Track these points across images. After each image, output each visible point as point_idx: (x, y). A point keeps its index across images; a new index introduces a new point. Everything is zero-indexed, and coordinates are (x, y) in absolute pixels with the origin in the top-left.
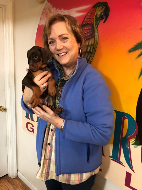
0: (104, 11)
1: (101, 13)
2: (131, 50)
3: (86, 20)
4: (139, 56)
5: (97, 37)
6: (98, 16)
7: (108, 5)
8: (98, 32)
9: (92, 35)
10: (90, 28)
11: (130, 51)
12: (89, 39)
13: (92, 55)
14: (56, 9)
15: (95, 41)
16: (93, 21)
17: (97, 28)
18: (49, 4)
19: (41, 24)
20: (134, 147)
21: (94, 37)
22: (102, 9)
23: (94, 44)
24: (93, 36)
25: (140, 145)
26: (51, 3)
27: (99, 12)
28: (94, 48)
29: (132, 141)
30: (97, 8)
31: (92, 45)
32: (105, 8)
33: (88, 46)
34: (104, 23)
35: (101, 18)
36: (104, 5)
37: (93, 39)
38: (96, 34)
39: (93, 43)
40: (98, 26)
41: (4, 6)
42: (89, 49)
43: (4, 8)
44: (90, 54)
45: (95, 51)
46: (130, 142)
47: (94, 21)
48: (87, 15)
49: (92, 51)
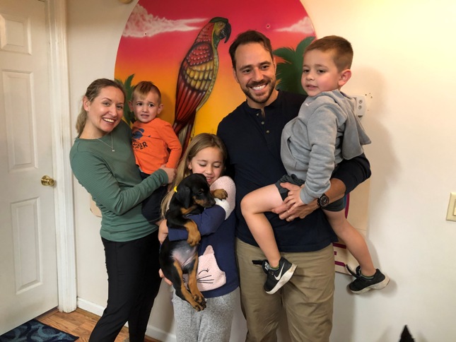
0: (224, 28)
1: (221, 31)
3: (200, 37)
5: (216, 60)
8: (218, 54)
9: (210, 58)
10: (207, 48)
12: (206, 62)
13: (212, 84)
15: (214, 65)
16: (211, 39)
17: (216, 48)
22: (222, 25)
26: (145, 7)
28: (213, 74)
30: (216, 23)
31: (210, 70)
32: (226, 25)
33: (205, 71)
35: (221, 36)
36: (224, 22)
37: (212, 63)
38: (216, 56)
39: (212, 68)
40: (217, 46)
42: (206, 76)
44: (208, 82)
45: (215, 78)
47: (213, 40)
48: (202, 30)
49: (210, 78)
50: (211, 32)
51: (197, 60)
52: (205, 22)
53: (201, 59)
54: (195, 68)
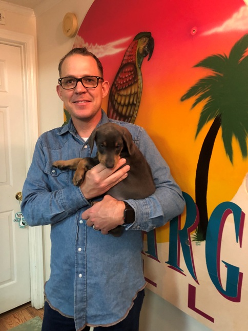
0: (147, 44)
1: (144, 47)
2: (184, 98)
3: (126, 58)
4: (194, 105)
5: (140, 81)
6: (141, 52)
8: (141, 75)
9: (134, 80)
10: (132, 68)
11: (182, 100)
13: (136, 108)
15: (138, 87)
16: (135, 58)
17: (140, 68)
20: (197, 244)
22: (145, 41)
24: (136, 80)
25: (203, 240)
26: (82, 37)
29: (193, 234)
30: (139, 40)
31: (135, 93)
32: (149, 40)
33: (130, 95)
34: (148, 60)
35: (144, 54)
36: (147, 36)
37: (136, 85)
38: (140, 77)
39: (136, 91)
40: (141, 65)
41: (23, 44)
42: (131, 100)
44: (133, 107)
45: (139, 102)
46: (191, 236)
47: (137, 58)
48: (127, 51)
49: (135, 102)
50: (135, 50)
51: (124, 83)
52: (129, 41)
53: (127, 82)
54: (122, 93)
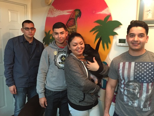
0: (79, 13)
3: (71, 16)
4: (94, 34)
5: (76, 25)
6: (77, 15)
7: (81, 11)
9: (74, 24)
10: (73, 20)
11: (90, 32)
12: (73, 26)
14: (57, 9)
17: (76, 21)
18: (53, 6)
19: (48, 17)
21: (75, 25)
23: (75, 28)
26: (54, 6)
27: (77, 13)
28: (75, 30)
31: (74, 28)
33: (73, 29)
34: (79, 18)
35: (78, 16)
36: (79, 11)
37: (75, 26)
38: (76, 23)
41: (26, 5)
42: (73, 30)
43: (25, 6)
48: (72, 14)
53: (71, 24)
